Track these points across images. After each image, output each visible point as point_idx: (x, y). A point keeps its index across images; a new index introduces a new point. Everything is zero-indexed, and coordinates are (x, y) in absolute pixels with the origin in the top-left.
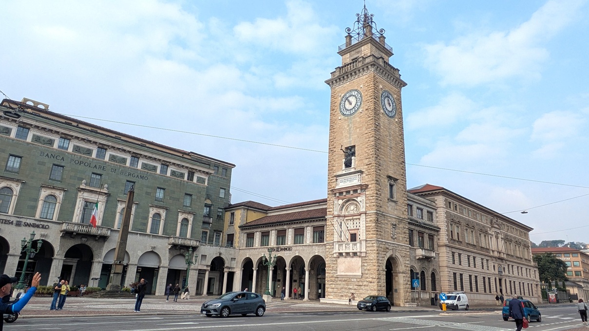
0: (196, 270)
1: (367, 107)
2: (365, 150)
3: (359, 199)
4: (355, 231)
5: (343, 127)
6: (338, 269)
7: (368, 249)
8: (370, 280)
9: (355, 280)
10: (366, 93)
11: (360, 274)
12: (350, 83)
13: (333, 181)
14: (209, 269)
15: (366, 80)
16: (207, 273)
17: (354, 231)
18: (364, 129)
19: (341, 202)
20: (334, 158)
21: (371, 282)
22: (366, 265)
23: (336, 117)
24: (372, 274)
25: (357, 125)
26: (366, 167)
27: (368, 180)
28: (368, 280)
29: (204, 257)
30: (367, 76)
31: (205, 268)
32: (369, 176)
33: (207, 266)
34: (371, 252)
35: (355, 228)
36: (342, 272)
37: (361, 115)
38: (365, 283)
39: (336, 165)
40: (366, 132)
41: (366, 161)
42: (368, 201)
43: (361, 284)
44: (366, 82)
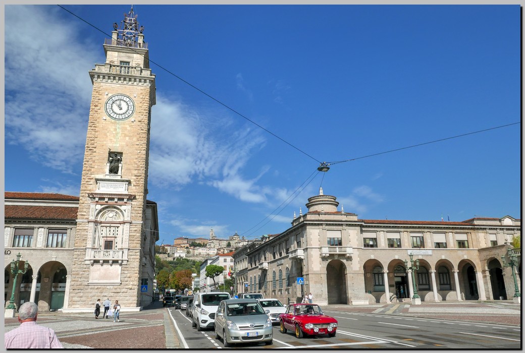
1: (140, 119)
2: (135, 160)
3: (123, 208)
4: (112, 239)
5: (108, 130)
6: (91, 277)
7: (129, 257)
8: (130, 287)
9: (112, 287)
10: (140, 105)
11: (119, 281)
12: (120, 86)
13: (89, 183)
15: (142, 92)
17: (110, 238)
18: (135, 139)
19: (99, 207)
20: (94, 158)
21: (131, 289)
22: (126, 272)
23: (99, 116)
24: (132, 281)
25: (126, 132)
26: (135, 177)
27: (135, 191)
28: (127, 287)
30: (142, 88)
32: (137, 187)
34: (134, 260)
35: (111, 235)
36: (96, 279)
37: (133, 124)
38: (124, 290)
39: (96, 167)
40: (137, 143)
41: (136, 172)
42: (134, 212)
43: (118, 290)
44: (141, 93)
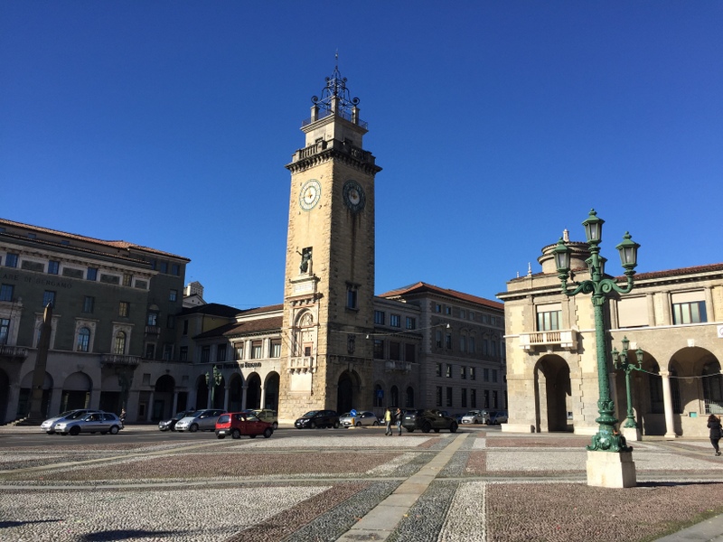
0: (137, 391)
1: (325, 203)
2: (322, 253)
3: (313, 309)
5: (302, 224)
6: (292, 387)
7: (318, 364)
8: (319, 397)
9: (306, 398)
10: (326, 186)
12: (310, 171)
13: (290, 287)
14: (154, 389)
16: (152, 395)
17: (309, 344)
18: (322, 228)
19: (296, 312)
22: (316, 381)
23: (296, 211)
25: (315, 223)
26: (322, 273)
27: (322, 288)
28: (317, 397)
29: (147, 376)
30: (327, 165)
31: (148, 389)
32: (324, 283)
33: (152, 386)
34: (322, 367)
35: (310, 340)
37: (320, 211)
38: (314, 401)
39: (294, 269)
40: (323, 232)
42: (321, 312)
43: (310, 401)
44: (327, 171)
